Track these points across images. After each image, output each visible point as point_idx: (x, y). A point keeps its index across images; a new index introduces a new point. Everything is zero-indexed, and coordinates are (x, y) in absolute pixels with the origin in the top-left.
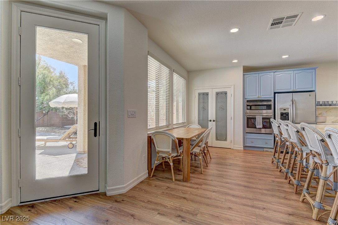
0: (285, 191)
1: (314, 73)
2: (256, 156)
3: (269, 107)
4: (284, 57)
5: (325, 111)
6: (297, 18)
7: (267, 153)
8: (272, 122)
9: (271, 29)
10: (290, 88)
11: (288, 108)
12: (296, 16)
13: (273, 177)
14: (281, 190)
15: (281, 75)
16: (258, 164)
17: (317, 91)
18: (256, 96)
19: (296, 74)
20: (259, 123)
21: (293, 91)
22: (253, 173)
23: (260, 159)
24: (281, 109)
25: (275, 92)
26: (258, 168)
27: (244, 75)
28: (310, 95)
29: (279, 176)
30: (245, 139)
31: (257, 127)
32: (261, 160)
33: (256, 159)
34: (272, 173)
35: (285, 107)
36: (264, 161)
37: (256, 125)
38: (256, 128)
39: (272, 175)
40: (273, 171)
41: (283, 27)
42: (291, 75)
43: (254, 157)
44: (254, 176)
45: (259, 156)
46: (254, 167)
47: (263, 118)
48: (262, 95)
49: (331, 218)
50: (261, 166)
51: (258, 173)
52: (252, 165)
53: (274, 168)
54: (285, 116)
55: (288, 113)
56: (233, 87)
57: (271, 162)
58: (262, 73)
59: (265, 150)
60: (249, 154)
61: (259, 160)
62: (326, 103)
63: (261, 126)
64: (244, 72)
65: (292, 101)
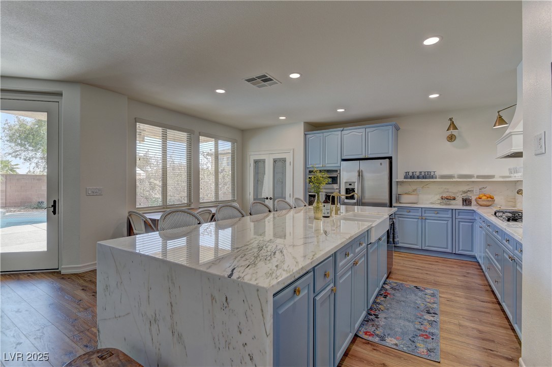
1: (390, 131)
3: (334, 180)
4: (339, 110)
5: (422, 186)
10: (361, 153)
11: (355, 182)
15: (350, 134)
18: (320, 164)
19: (368, 132)
21: (364, 157)
24: (347, 183)
25: (342, 158)
27: (305, 135)
28: (381, 164)
35: (351, 180)
42: (362, 135)
48: (327, 164)
55: (354, 189)
56: (292, 151)
58: (326, 132)
62: (418, 174)
64: (305, 130)
65: (359, 172)
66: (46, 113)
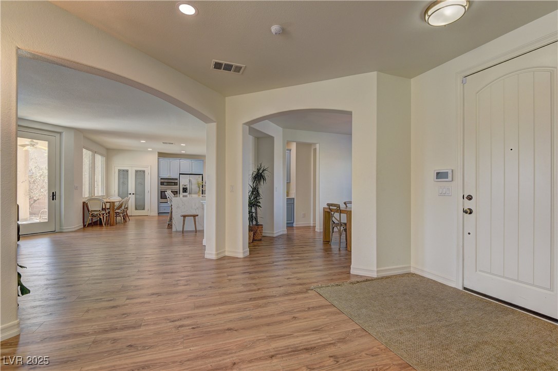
3: (176, 184)
4: (182, 152)
11: (187, 185)
18: (167, 175)
21: (191, 173)
24: (183, 185)
25: (180, 173)
27: (158, 159)
28: (199, 177)
30: (159, 207)
54: (185, 190)
55: (187, 188)
56: (150, 167)
58: (171, 159)
64: (159, 156)
65: (189, 180)
66: (47, 142)
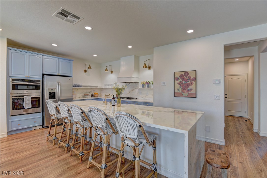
0: (73, 166)
1: (71, 63)
2: (27, 139)
3: (37, 87)
4: (54, 45)
5: (75, 90)
6: (78, 20)
7: (36, 132)
8: (48, 103)
9: (56, 16)
10: (56, 72)
11: (55, 89)
12: (78, 18)
13: (56, 156)
14: (70, 167)
15: (48, 59)
16: (34, 148)
17: (73, 76)
18: (24, 75)
19: (60, 61)
20: (28, 104)
21: (58, 74)
22: (35, 162)
23: (34, 141)
24: (49, 89)
25: (43, 73)
26: (37, 154)
28: (69, 79)
29: (60, 152)
30: (10, 122)
31: (26, 107)
32: (36, 142)
33: (29, 143)
34: (53, 153)
35: (52, 88)
36: (39, 142)
37: (24, 105)
38: (25, 109)
39: (54, 155)
40: (52, 150)
41: (66, 20)
42: (56, 62)
43: (25, 141)
44: (39, 166)
45: (31, 137)
46: (32, 155)
47: (32, 98)
48: (31, 75)
49: (117, 173)
50: (39, 149)
51: (41, 159)
52: (29, 153)
53: (51, 146)
54: (52, 96)
55: (55, 93)
57: (46, 141)
58: (30, 53)
59: (33, 129)
60: (18, 140)
61: (33, 143)
62: (76, 85)
63: (30, 106)
64: (8, 46)
65: (58, 83)
